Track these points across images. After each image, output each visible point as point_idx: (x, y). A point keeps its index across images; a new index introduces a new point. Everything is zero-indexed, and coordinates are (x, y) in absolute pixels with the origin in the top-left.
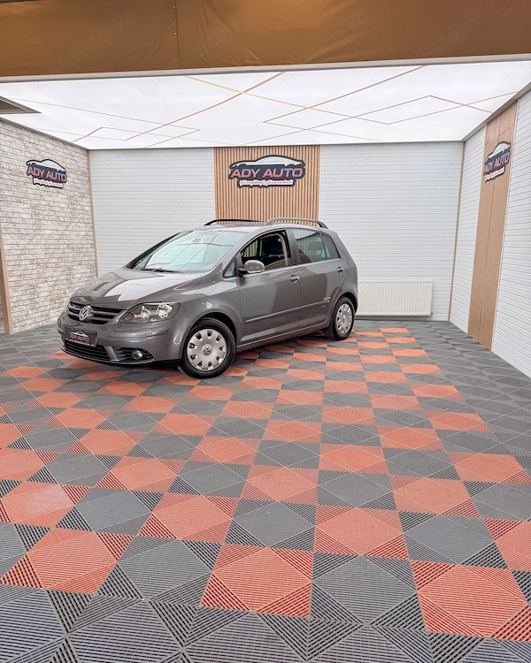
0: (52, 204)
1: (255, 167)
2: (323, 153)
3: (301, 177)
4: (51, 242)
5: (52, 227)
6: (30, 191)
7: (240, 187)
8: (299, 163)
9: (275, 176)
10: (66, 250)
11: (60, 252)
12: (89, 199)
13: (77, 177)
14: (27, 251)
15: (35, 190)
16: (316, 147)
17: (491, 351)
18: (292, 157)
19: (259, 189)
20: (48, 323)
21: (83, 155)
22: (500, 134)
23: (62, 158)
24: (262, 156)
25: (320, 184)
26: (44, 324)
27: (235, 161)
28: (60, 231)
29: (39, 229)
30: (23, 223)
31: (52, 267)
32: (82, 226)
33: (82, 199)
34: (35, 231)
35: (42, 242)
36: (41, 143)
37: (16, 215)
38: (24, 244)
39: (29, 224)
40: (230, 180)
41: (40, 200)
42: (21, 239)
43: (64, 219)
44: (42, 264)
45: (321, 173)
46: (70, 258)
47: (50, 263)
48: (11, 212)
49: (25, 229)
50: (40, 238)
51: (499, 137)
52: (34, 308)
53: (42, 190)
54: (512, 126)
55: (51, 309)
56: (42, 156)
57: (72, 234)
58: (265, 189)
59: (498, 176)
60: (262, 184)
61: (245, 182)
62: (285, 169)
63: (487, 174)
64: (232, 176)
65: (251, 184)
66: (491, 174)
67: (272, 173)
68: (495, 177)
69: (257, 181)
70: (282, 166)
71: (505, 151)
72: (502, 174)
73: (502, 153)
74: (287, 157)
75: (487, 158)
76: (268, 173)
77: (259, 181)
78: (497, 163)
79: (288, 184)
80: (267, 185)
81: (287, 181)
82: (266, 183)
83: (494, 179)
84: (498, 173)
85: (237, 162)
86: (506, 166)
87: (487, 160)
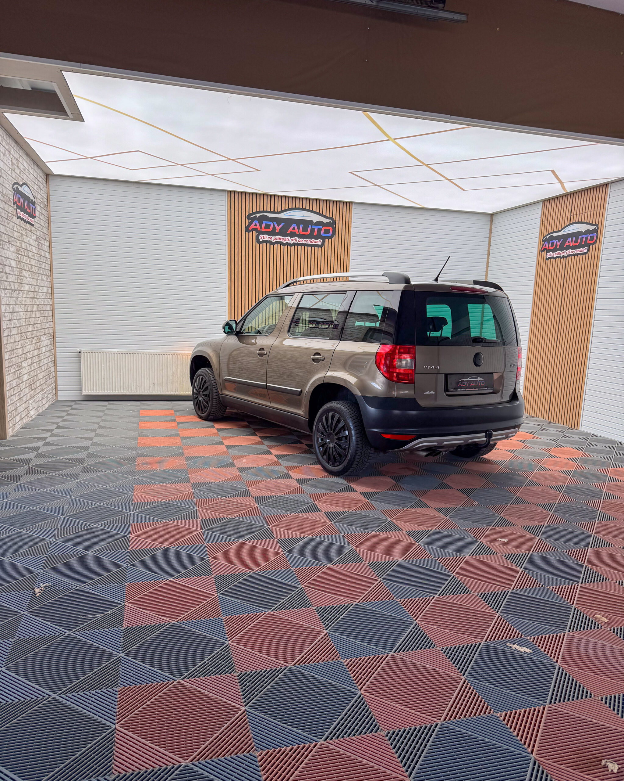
0: (28, 247)
1: (279, 221)
2: (355, 211)
3: (331, 237)
7: (259, 243)
8: (329, 221)
9: (301, 233)
10: (37, 313)
11: (34, 316)
12: (48, 242)
13: (41, 211)
14: (15, 314)
15: (18, 227)
16: (348, 205)
17: (580, 430)
18: (321, 212)
19: (282, 247)
20: (29, 419)
21: (44, 181)
22: (572, 214)
23: (33, 183)
24: (287, 208)
25: (351, 247)
26: (26, 420)
27: (254, 211)
28: (33, 286)
29: (21, 283)
30: (12, 274)
31: (29, 338)
32: (45, 279)
33: (44, 242)
34: (19, 286)
35: (24, 302)
36: (21, 160)
37: (8, 261)
38: (13, 305)
39: (15, 275)
40: (247, 233)
41: (21, 241)
42: (11, 297)
43: (35, 269)
44: (23, 334)
45: (353, 234)
46: (39, 325)
47: (28, 332)
48: (5, 257)
49: (13, 282)
50: (22, 296)
51: (572, 217)
52: (20, 398)
53: (22, 227)
54: (599, 209)
55: (30, 399)
56: (21, 178)
57: (40, 291)
58: (289, 247)
59: (574, 255)
60: (286, 241)
61: (266, 237)
62: (313, 227)
63: (548, 251)
64: (250, 228)
65: (272, 240)
66: (557, 252)
67: (299, 229)
68: (569, 256)
69: (280, 237)
70: (310, 222)
71: (588, 232)
72: (583, 254)
73: (580, 233)
74: (315, 213)
75: (547, 235)
76: (294, 229)
77: (282, 238)
78: (570, 242)
79: (316, 244)
80: (291, 243)
81: (315, 240)
82: (291, 240)
83: (566, 257)
84: (574, 253)
85: (257, 212)
86: (591, 246)
87: (548, 237)
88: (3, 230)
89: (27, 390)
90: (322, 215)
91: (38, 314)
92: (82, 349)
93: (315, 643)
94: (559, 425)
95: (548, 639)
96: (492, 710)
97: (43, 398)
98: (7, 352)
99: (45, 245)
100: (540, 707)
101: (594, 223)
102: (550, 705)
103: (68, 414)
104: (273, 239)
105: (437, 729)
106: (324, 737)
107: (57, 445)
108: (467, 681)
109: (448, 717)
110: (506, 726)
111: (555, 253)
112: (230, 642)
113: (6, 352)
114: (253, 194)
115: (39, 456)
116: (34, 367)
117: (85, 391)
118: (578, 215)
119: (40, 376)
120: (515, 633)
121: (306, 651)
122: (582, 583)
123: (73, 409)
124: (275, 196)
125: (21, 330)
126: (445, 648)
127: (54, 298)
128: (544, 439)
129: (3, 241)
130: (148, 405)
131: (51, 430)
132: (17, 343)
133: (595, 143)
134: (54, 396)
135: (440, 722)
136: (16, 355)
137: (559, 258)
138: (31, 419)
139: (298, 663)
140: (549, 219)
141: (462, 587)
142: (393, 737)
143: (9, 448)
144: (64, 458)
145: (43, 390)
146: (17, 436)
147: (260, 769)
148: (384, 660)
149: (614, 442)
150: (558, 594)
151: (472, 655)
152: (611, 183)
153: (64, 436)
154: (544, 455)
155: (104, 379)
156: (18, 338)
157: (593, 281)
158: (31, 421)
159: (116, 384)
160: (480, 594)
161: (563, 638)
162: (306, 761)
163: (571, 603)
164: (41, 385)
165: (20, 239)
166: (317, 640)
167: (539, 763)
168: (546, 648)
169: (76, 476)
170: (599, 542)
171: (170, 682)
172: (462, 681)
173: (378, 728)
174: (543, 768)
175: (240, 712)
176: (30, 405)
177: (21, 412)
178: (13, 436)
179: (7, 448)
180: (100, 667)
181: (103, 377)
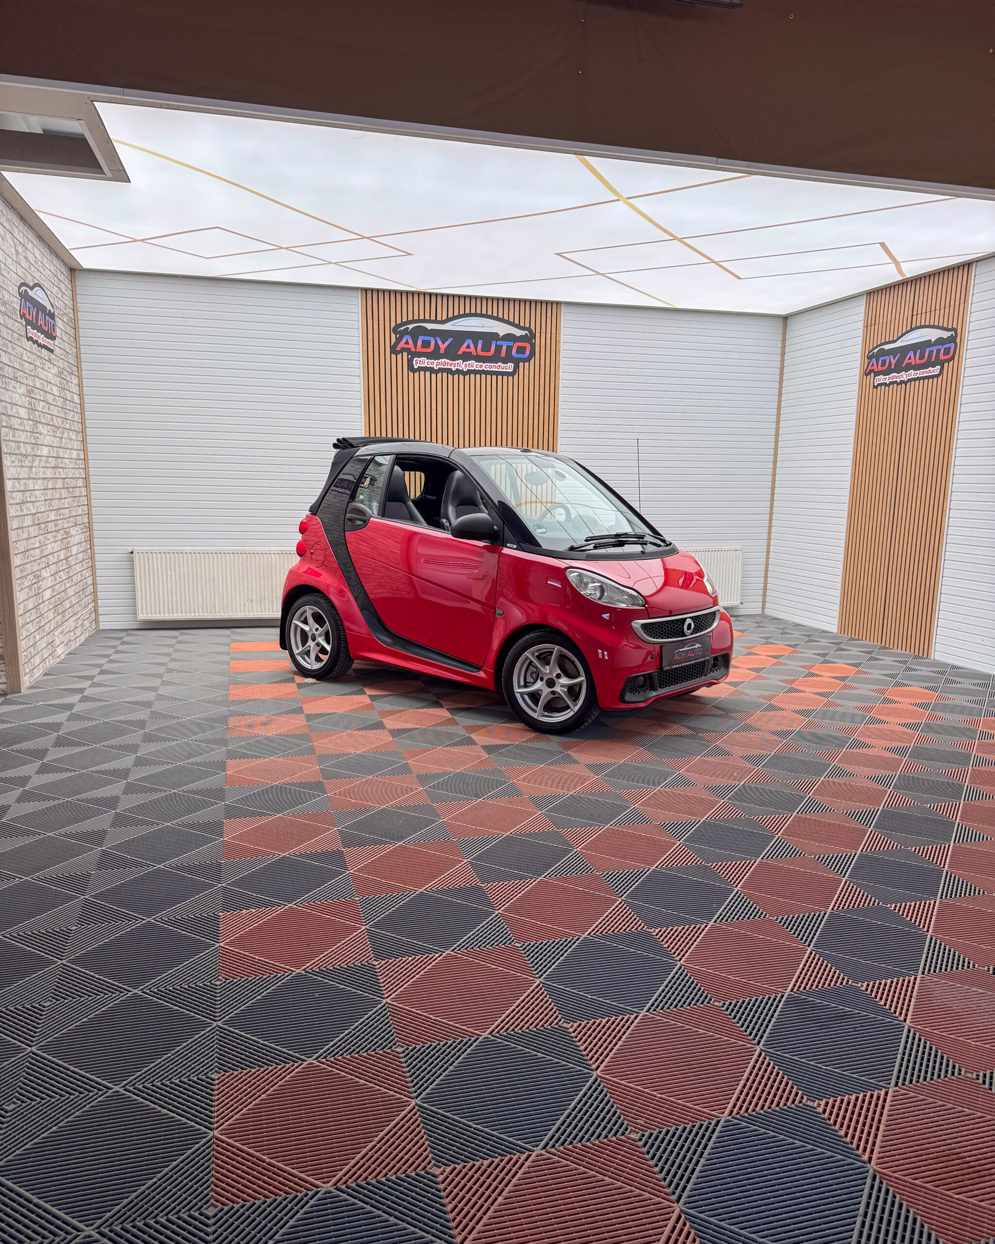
0: (46, 386)
1: (444, 335)
2: (566, 318)
3: (528, 360)
7: (414, 371)
8: (523, 333)
9: (480, 353)
10: (62, 491)
11: (58, 496)
12: (77, 378)
13: (64, 327)
14: (28, 493)
15: (29, 354)
16: (554, 306)
17: (932, 658)
18: (511, 320)
19: (450, 376)
20: (54, 660)
21: (67, 280)
22: (915, 313)
23: (50, 283)
24: (456, 313)
25: (561, 373)
26: (51, 662)
27: (405, 320)
28: (55, 449)
29: (36, 444)
30: (21, 430)
31: (52, 532)
32: (74, 437)
33: (71, 379)
34: (33, 449)
35: (41, 473)
36: (30, 246)
37: (14, 410)
38: (24, 479)
39: (27, 431)
40: (394, 356)
41: (35, 376)
42: (22, 467)
43: (57, 422)
44: (42, 526)
45: (562, 354)
46: (66, 511)
47: (50, 522)
48: (10, 403)
49: (24, 443)
50: (39, 465)
51: (915, 317)
52: (40, 628)
53: (36, 355)
54: (957, 303)
55: (55, 628)
56: (32, 275)
57: (66, 456)
58: (461, 377)
59: (919, 379)
60: (456, 367)
61: (424, 362)
62: (499, 343)
63: (877, 374)
64: (399, 348)
65: (434, 366)
66: (892, 375)
67: (476, 347)
68: (910, 380)
69: (447, 361)
70: (495, 336)
71: (940, 341)
72: (933, 377)
73: (928, 343)
74: (502, 320)
75: (874, 349)
76: (468, 347)
77: (450, 362)
78: (912, 358)
79: (504, 370)
80: (465, 370)
81: (503, 365)
82: (463, 366)
83: (906, 383)
84: (918, 375)
85: (409, 322)
86: (946, 365)
87: (875, 351)
88: (5, 359)
89: (51, 615)
90: (513, 324)
91: (64, 493)
92: (136, 549)
93: (522, 998)
94: (899, 651)
95: (891, 986)
96: (805, 1097)
97: (76, 627)
98: (18, 554)
99: (72, 383)
100: (880, 1092)
101: (950, 327)
102: (897, 1088)
103: (117, 652)
104: (435, 364)
105: (718, 1129)
106: (543, 1143)
107: (102, 701)
108: (763, 1054)
109: (736, 1110)
110: (828, 1121)
111: (887, 377)
112: (388, 1000)
113: (16, 554)
114: (401, 292)
115: (73, 718)
116: (60, 578)
117: (142, 614)
118: (924, 315)
119: (71, 592)
120: (838, 978)
121: (508, 1012)
122: (941, 898)
123: (123, 643)
124: (436, 295)
125: (38, 519)
126: (727, 1003)
127: (88, 468)
128: (876, 674)
129: (5, 377)
130: (243, 634)
131: (91, 678)
132: (33, 540)
133: (950, 197)
134: (94, 623)
135: (725, 1116)
136: (32, 559)
137: (895, 385)
138: (58, 660)
139: (496, 1030)
140: (877, 322)
141: (751, 907)
142: (650, 1141)
143: (26, 706)
144: (114, 721)
145: (75, 614)
146: (38, 688)
147: (443, 1194)
148: (632, 1024)
149: (987, 676)
150: (904, 916)
151: (770, 1013)
152: (977, 261)
153: (111, 686)
154: (876, 699)
155: (172, 594)
156: (34, 531)
157: (950, 420)
158: (58, 663)
159: (192, 603)
160: (780, 918)
161: (914, 983)
162: (514, 1181)
163: (925, 929)
164: (71, 607)
165: (32, 373)
166: (525, 995)
167: (881, 1177)
168: (887, 1000)
169: (133, 748)
170: (966, 833)
171: (296, 1065)
172: (757, 1053)
173: (626, 1129)
174: (888, 1184)
175: (409, 1108)
176: (56, 639)
177: (42, 650)
178: (31, 687)
179: (22, 706)
180: (185, 1044)
181: (170, 592)
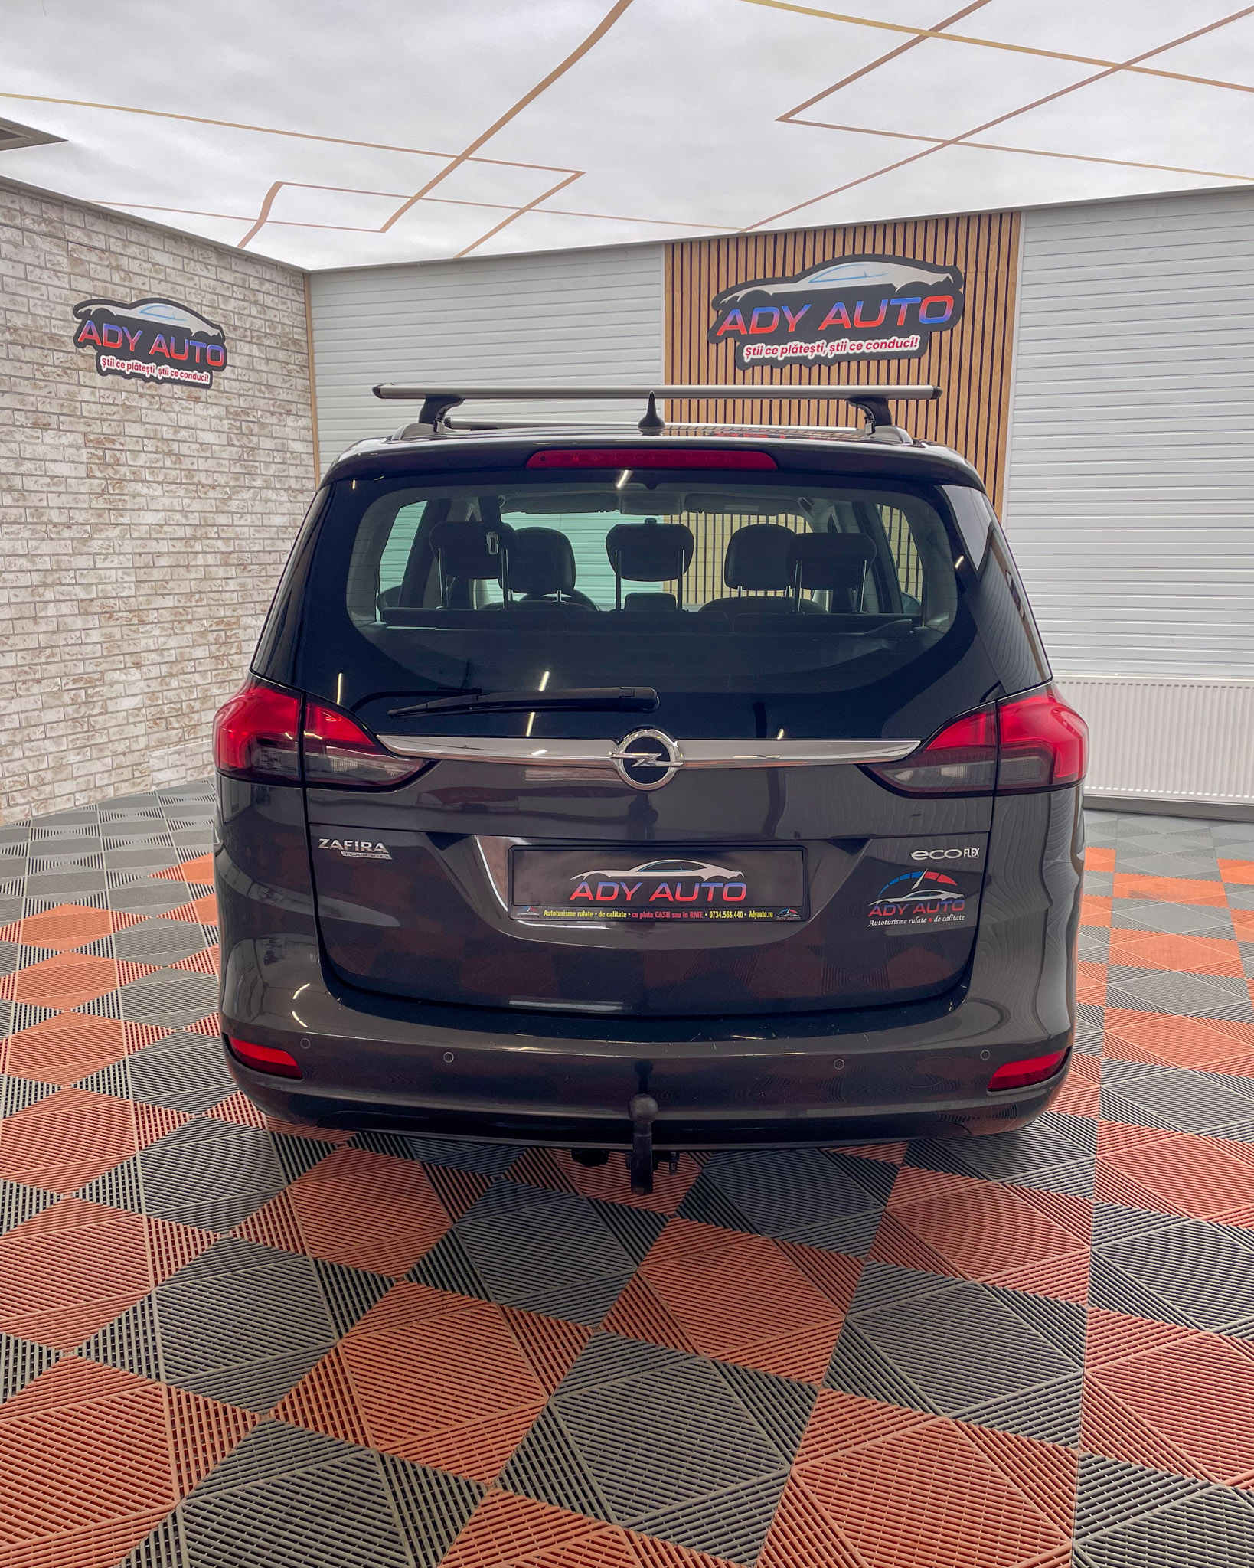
0: (168, 433)
1: (796, 301)
2: (1029, 238)
3: (950, 325)
4: (163, 547)
5: (166, 502)
6: (86, 395)
7: (744, 367)
8: (941, 277)
9: (858, 323)
10: (216, 569)
11: (193, 576)
13: (265, 353)
15: (102, 392)
16: (1006, 219)
18: (919, 257)
19: (806, 370)
20: (140, 788)
21: (285, 289)
23: (210, 296)
24: (819, 260)
26: (125, 791)
27: (732, 283)
29: (113, 509)
32: (280, 498)
35: (128, 547)
36: (132, 250)
40: (713, 347)
41: (122, 421)
45: (1021, 306)
46: (228, 595)
50: (120, 536)
52: (86, 746)
53: (137, 393)
56: (134, 289)
57: (242, 523)
58: (824, 369)
60: (816, 353)
61: (760, 351)
62: (894, 302)
64: (720, 334)
65: (779, 355)
67: (851, 314)
69: (799, 344)
70: (886, 291)
74: (903, 261)
76: (838, 315)
77: (804, 345)
79: (903, 349)
80: (830, 357)
81: (900, 340)
82: (828, 350)
85: (738, 287)
90: (923, 265)
104: (779, 352)
116: (186, 682)
124: (785, 234)
138: (153, 789)
165: (116, 417)
